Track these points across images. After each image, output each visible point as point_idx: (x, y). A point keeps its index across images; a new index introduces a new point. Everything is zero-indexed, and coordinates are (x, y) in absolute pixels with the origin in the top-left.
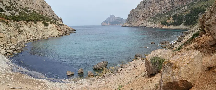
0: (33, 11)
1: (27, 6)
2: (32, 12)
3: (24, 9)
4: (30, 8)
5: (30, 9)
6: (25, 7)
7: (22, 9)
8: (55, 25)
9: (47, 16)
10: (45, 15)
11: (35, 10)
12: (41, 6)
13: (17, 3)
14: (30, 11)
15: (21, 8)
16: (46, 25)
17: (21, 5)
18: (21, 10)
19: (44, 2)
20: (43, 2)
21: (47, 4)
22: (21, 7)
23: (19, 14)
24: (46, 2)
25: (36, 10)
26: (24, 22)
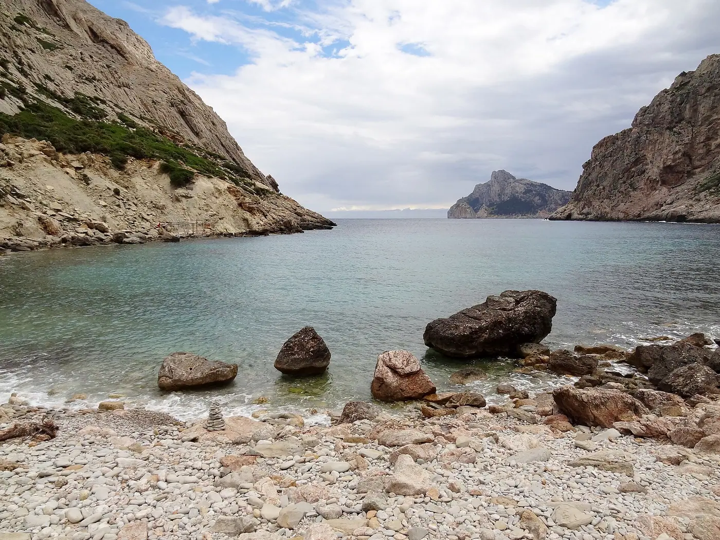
0: (120, 116)
1: (88, 90)
2: (114, 121)
3: (65, 101)
4: (103, 102)
5: (102, 106)
6: (76, 93)
7: (52, 95)
8: (227, 185)
9: (196, 152)
10: (187, 146)
11: (131, 117)
12: (172, 106)
13: (20, 63)
14: (103, 114)
15: (41, 89)
16: (181, 180)
17: (47, 77)
18: (43, 98)
19: (191, 97)
20: (184, 95)
21: (203, 104)
22: (51, 86)
23: (18, 111)
24: (200, 99)
25: (142, 118)
26: (38, 144)
